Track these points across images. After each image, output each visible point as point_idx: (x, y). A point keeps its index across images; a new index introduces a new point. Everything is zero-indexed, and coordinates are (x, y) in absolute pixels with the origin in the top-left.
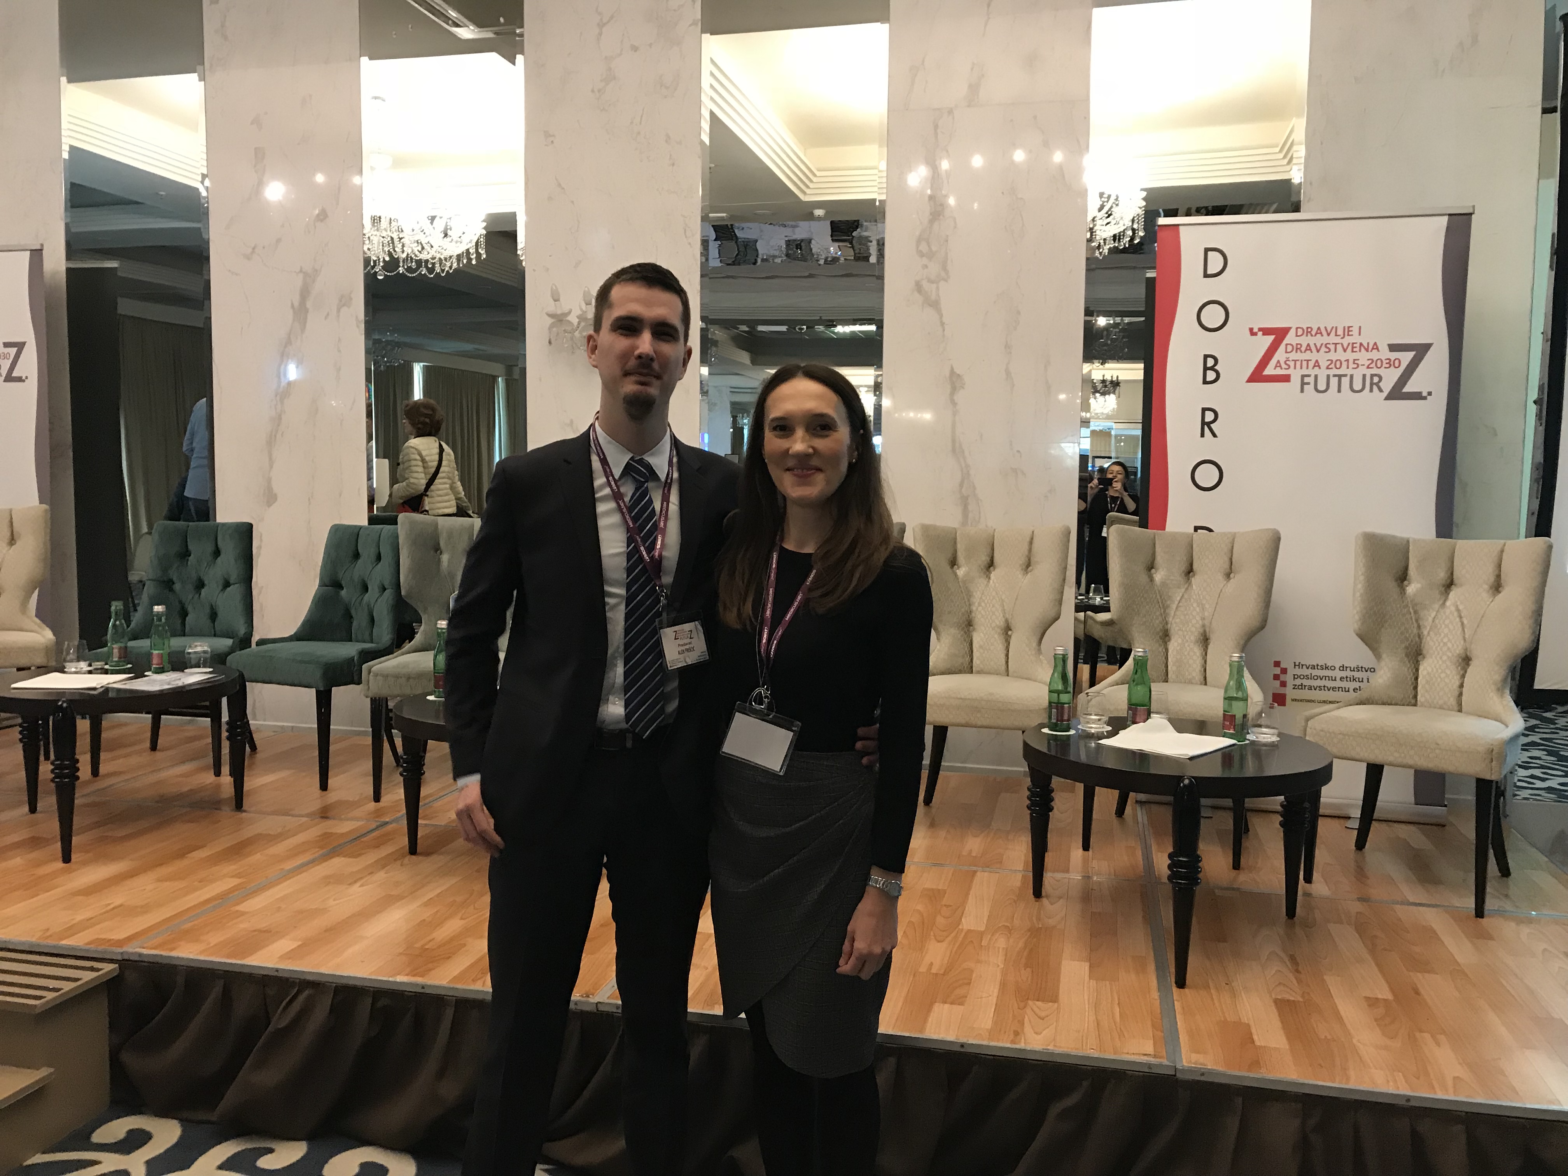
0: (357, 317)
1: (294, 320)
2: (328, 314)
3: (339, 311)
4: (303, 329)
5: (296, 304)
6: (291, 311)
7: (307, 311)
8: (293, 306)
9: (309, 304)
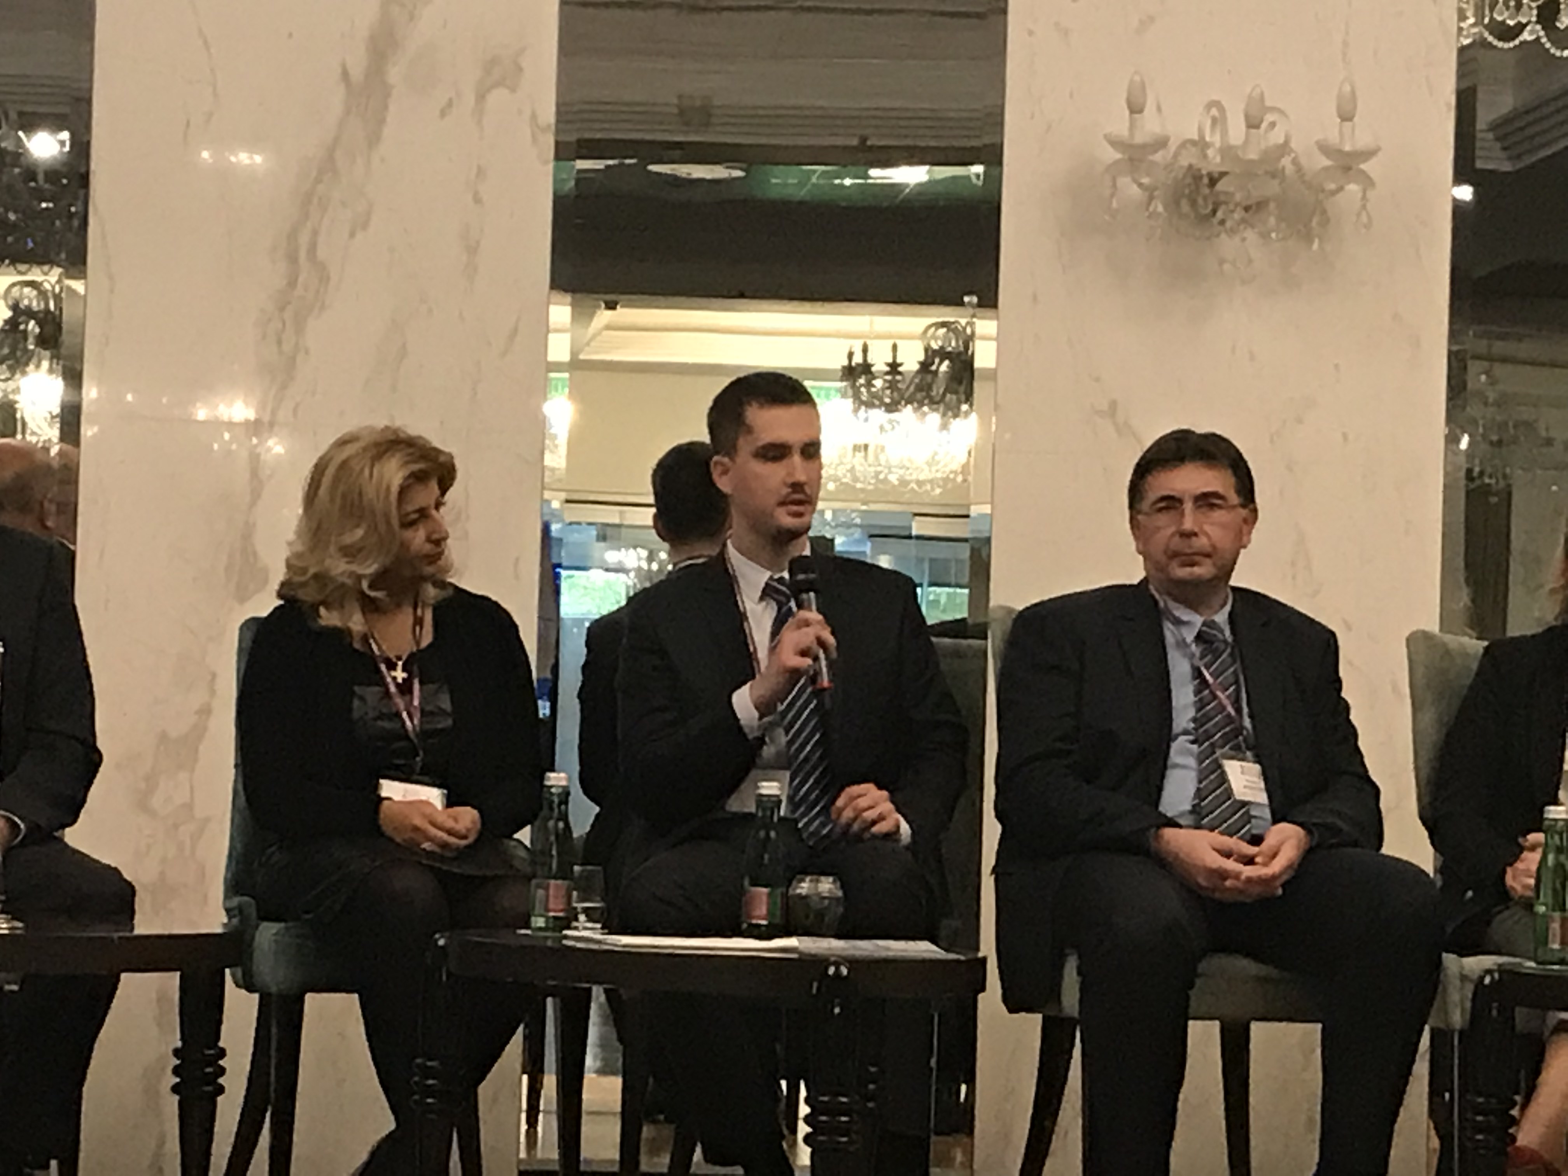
0: (534, 117)
1: (348, 112)
2: (450, 104)
3: (481, 97)
4: (374, 139)
5: (357, 73)
6: (341, 90)
7: (386, 92)
8: (345, 75)
9: (394, 74)
